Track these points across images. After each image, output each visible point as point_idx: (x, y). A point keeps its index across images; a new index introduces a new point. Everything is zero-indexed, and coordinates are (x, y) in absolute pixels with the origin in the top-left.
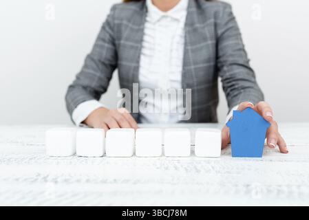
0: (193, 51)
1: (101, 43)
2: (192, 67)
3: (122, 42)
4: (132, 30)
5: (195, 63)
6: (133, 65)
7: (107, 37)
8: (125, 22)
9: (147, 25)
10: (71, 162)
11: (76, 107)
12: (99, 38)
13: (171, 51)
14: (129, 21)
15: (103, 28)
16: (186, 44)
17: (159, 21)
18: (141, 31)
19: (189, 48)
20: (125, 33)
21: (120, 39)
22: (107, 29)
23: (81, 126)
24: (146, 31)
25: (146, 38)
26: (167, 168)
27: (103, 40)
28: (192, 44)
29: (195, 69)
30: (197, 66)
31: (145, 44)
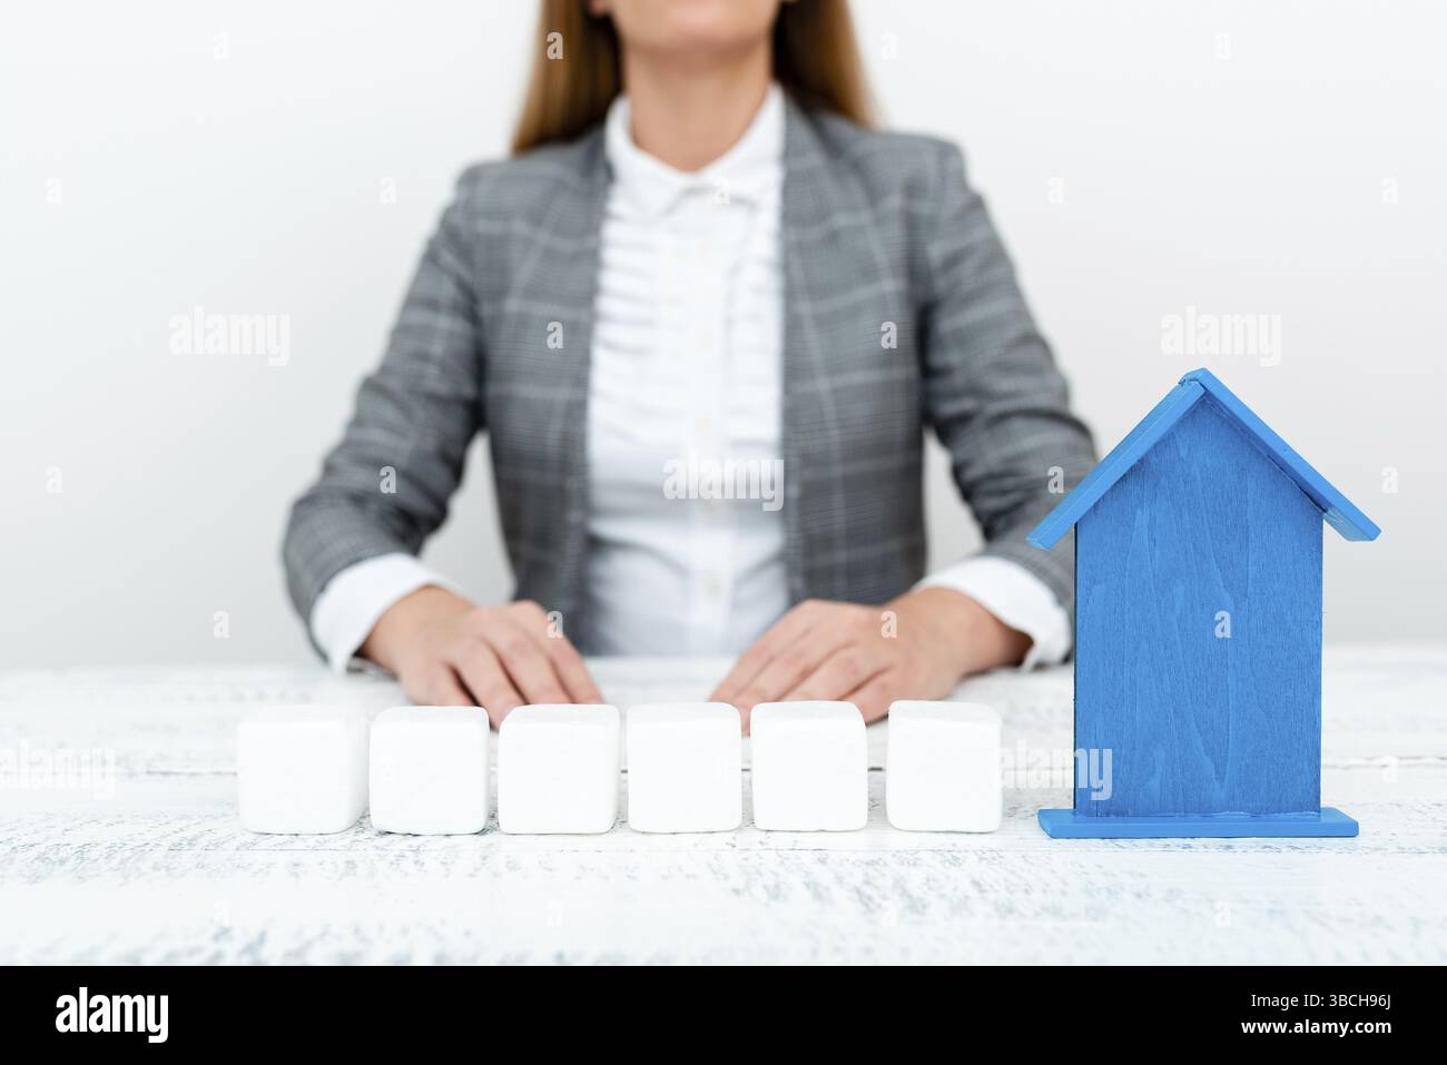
0: (820, 321)
1: (420, 317)
2: (823, 385)
3: (513, 305)
4: (549, 254)
5: (834, 368)
6: (563, 394)
7: (448, 290)
8: (520, 227)
9: (613, 232)
10: (351, 864)
11: (322, 589)
12: (416, 300)
13: (729, 323)
14: (536, 218)
15: (431, 258)
16: (790, 295)
17: (670, 210)
18: (589, 258)
19: (805, 308)
20: (525, 270)
21: (500, 293)
22: (448, 258)
23: (351, 670)
24: (611, 255)
25: (610, 280)
26: (776, 892)
27: (432, 304)
28: (815, 291)
29: (835, 392)
30: (843, 380)
31: (606, 304)
